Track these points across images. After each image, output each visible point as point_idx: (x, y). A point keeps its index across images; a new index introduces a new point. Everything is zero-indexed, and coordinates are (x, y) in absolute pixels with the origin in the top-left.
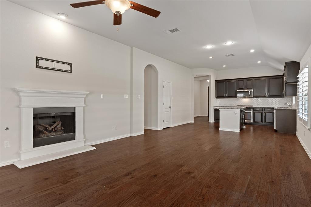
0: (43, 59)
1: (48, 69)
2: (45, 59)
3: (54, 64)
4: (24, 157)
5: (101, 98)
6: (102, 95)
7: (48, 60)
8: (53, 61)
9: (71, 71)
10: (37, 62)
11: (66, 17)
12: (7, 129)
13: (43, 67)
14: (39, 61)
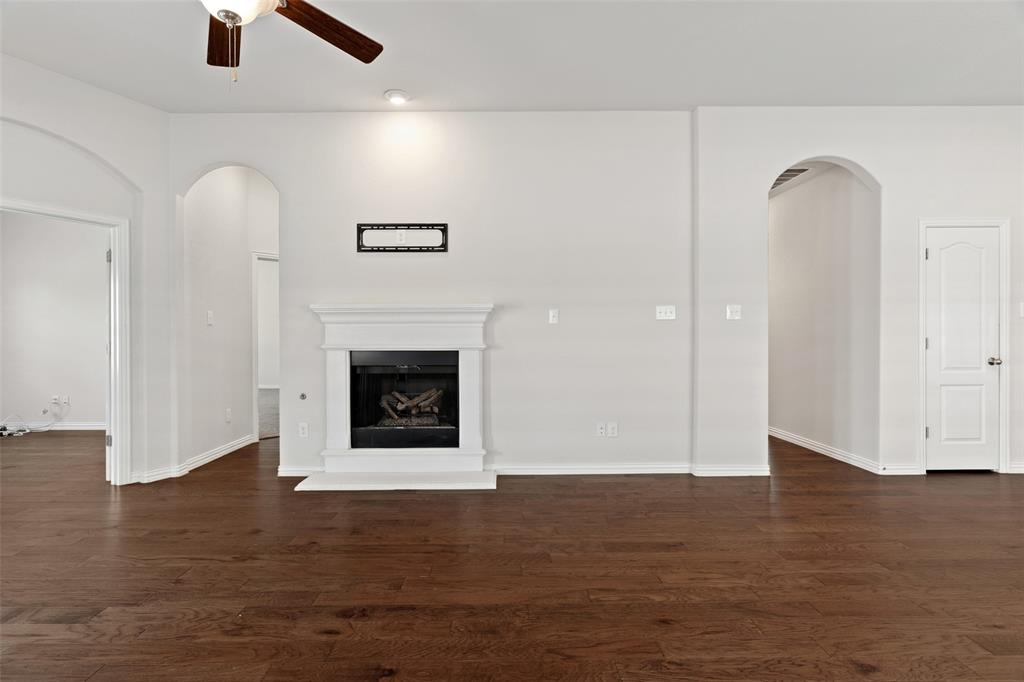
0: (373, 226)
1: (385, 250)
2: (379, 227)
3: (398, 236)
4: (331, 467)
5: (551, 321)
6: (551, 313)
7: (384, 227)
8: (397, 226)
9: (444, 247)
10: (359, 238)
11: (404, 96)
12: (303, 397)
13: (372, 247)
14: (365, 233)
